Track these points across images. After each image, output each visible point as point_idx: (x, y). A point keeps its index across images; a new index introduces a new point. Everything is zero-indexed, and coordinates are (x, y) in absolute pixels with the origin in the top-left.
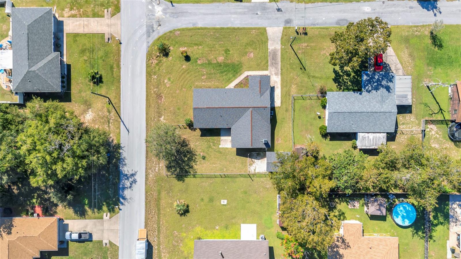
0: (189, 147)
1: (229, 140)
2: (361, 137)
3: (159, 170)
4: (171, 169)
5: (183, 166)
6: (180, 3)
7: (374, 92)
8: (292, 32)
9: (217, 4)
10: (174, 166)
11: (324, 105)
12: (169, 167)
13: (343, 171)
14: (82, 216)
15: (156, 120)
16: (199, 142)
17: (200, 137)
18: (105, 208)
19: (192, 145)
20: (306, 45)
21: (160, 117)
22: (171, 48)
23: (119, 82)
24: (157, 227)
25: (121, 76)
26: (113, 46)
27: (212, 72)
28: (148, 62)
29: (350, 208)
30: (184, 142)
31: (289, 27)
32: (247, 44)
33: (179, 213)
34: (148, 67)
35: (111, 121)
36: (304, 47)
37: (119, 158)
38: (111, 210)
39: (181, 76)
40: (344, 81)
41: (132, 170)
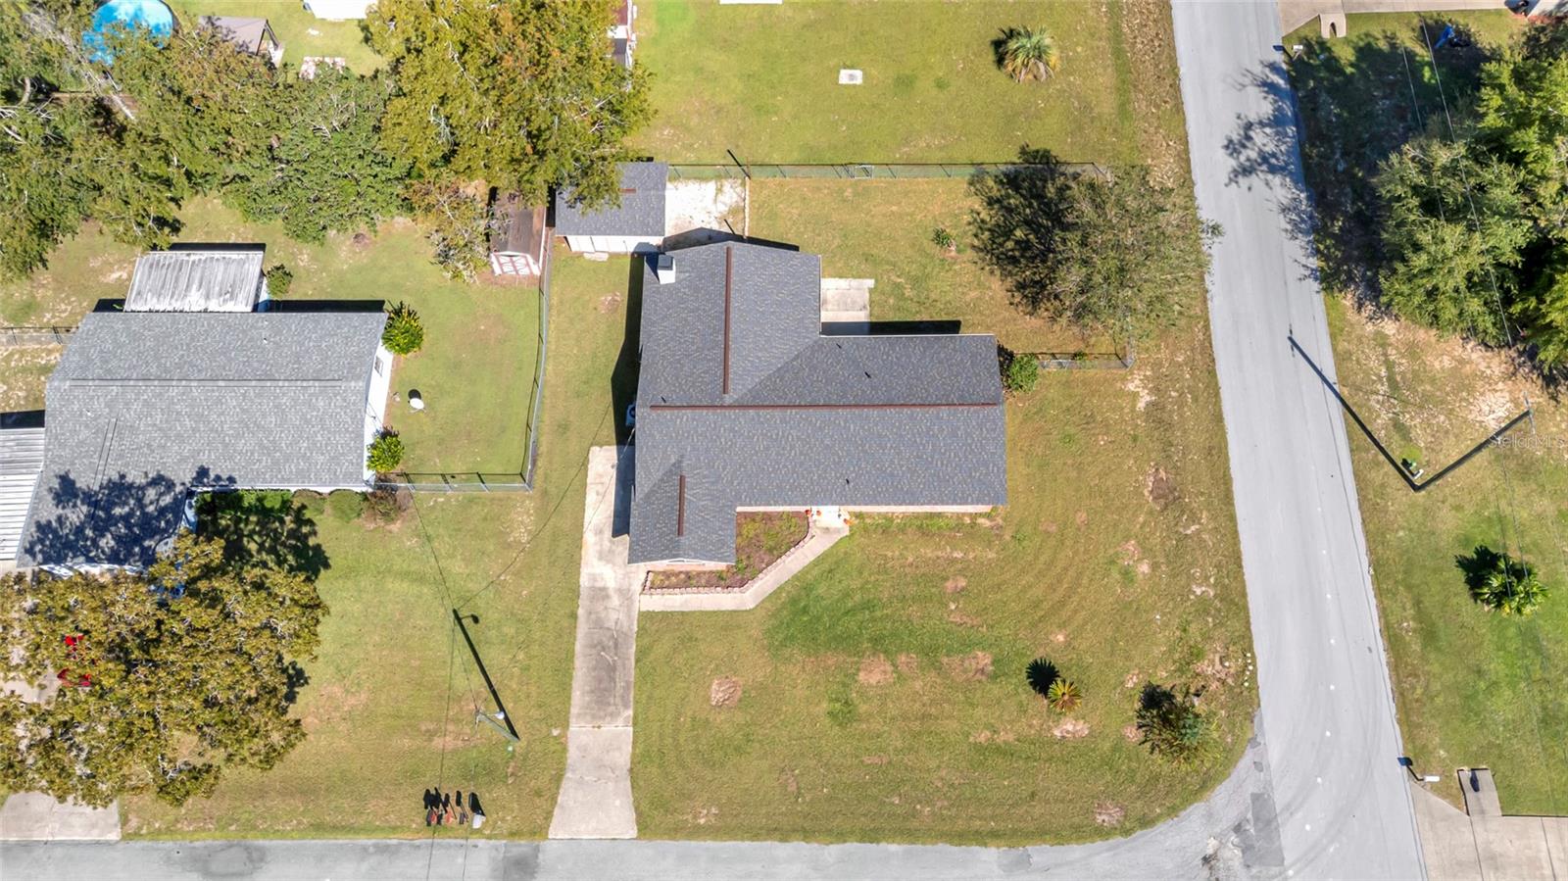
0: (1010, 282)
1: (830, 307)
5: (1030, 206)
11: (385, 447)
14: (1436, 22)
15: (1173, 394)
16: (968, 298)
17: (960, 318)
18: (1346, 55)
19: (996, 287)
20: (438, 742)
21: (1153, 406)
22: (1133, 734)
23: (1378, 566)
25: (1371, 594)
26: (1441, 746)
27: (915, 610)
28: (1247, 665)
30: (1035, 302)
31: (517, 841)
32: (739, 751)
34: (1242, 637)
35: (1383, 388)
36: (451, 727)
37: (1319, 234)
38: (1316, 47)
39: (1072, 590)
40: (278, 556)
41: (1250, 189)
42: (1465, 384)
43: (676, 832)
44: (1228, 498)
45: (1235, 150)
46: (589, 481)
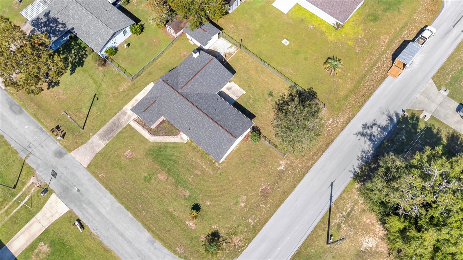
0: (276, 116)
3: (328, 119)
7: (60, 20)
8: (68, 140)
11: (113, 51)
14: (457, 136)
15: (290, 172)
16: (263, 113)
17: (256, 116)
18: (422, 126)
19: (272, 115)
21: (282, 171)
22: (203, 238)
23: (298, 253)
25: (290, 257)
28: (244, 246)
31: (64, 148)
32: (120, 168)
34: (249, 239)
35: (344, 214)
37: (366, 164)
38: (415, 118)
39: (222, 196)
41: (359, 139)
42: (367, 230)
43: (93, 173)
44: (278, 206)
45: (365, 127)
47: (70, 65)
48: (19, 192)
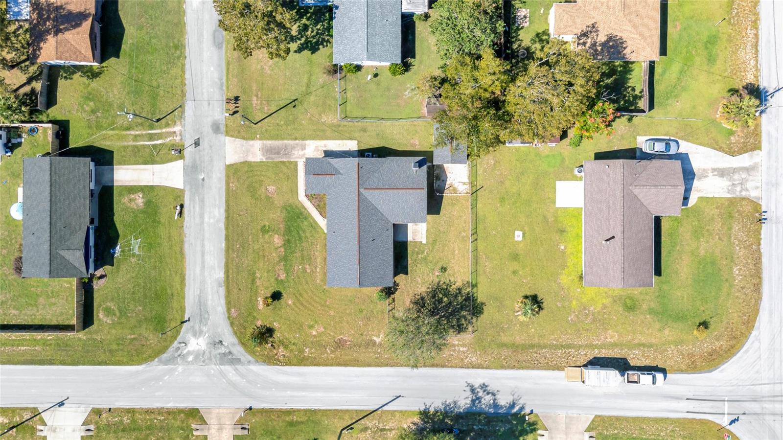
0: (424, 294)
1: (414, 226)
2: (409, 7)
3: (464, 345)
4: (463, 324)
5: (457, 305)
6: (185, 308)
8: (234, 122)
9: (186, 246)
10: (458, 319)
11: (354, 68)
12: (460, 329)
13: (465, 36)
15: (379, 350)
16: (418, 278)
17: (409, 275)
19: (422, 289)
20: (255, 98)
21: (375, 343)
22: (259, 323)
23: (315, 412)
24: (562, 351)
25: (305, 408)
26: (256, 421)
27: (298, 254)
28: (281, 363)
29: (528, 23)
30: (416, 303)
31: (225, 127)
32: (253, 196)
33: (538, 313)
34: (290, 363)
35: (381, 426)
36: (259, 102)
37: (445, 413)
38: (533, 427)
39: (306, 307)
40: (316, 36)
41: (465, 391)
43: (228, 177)
44: (339, 364)
46: (344, 141)
47: (303, 39)
48: (158, 129)
